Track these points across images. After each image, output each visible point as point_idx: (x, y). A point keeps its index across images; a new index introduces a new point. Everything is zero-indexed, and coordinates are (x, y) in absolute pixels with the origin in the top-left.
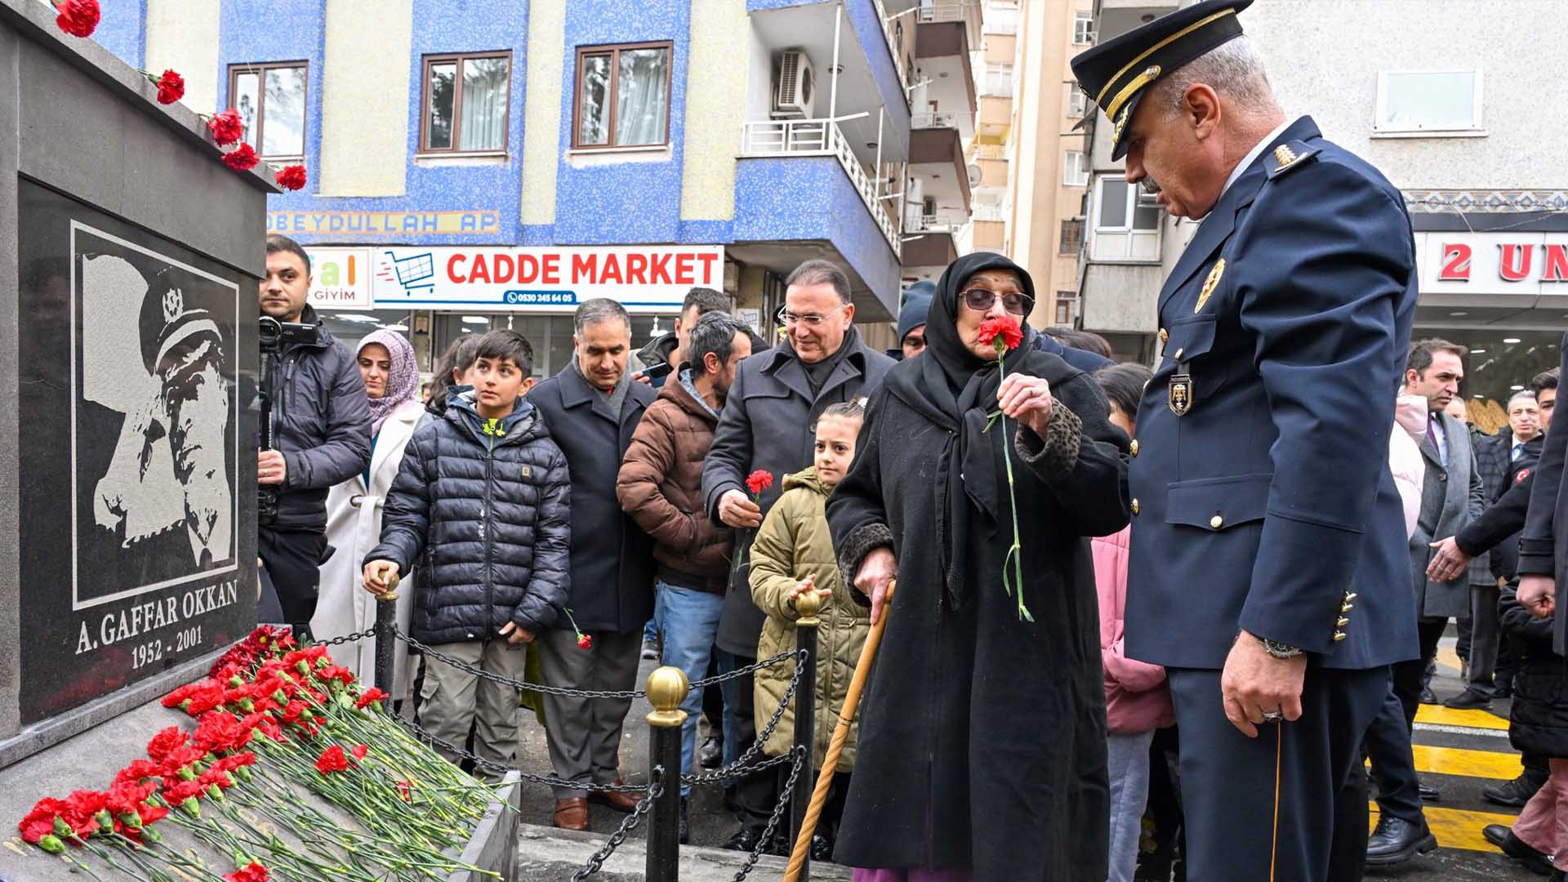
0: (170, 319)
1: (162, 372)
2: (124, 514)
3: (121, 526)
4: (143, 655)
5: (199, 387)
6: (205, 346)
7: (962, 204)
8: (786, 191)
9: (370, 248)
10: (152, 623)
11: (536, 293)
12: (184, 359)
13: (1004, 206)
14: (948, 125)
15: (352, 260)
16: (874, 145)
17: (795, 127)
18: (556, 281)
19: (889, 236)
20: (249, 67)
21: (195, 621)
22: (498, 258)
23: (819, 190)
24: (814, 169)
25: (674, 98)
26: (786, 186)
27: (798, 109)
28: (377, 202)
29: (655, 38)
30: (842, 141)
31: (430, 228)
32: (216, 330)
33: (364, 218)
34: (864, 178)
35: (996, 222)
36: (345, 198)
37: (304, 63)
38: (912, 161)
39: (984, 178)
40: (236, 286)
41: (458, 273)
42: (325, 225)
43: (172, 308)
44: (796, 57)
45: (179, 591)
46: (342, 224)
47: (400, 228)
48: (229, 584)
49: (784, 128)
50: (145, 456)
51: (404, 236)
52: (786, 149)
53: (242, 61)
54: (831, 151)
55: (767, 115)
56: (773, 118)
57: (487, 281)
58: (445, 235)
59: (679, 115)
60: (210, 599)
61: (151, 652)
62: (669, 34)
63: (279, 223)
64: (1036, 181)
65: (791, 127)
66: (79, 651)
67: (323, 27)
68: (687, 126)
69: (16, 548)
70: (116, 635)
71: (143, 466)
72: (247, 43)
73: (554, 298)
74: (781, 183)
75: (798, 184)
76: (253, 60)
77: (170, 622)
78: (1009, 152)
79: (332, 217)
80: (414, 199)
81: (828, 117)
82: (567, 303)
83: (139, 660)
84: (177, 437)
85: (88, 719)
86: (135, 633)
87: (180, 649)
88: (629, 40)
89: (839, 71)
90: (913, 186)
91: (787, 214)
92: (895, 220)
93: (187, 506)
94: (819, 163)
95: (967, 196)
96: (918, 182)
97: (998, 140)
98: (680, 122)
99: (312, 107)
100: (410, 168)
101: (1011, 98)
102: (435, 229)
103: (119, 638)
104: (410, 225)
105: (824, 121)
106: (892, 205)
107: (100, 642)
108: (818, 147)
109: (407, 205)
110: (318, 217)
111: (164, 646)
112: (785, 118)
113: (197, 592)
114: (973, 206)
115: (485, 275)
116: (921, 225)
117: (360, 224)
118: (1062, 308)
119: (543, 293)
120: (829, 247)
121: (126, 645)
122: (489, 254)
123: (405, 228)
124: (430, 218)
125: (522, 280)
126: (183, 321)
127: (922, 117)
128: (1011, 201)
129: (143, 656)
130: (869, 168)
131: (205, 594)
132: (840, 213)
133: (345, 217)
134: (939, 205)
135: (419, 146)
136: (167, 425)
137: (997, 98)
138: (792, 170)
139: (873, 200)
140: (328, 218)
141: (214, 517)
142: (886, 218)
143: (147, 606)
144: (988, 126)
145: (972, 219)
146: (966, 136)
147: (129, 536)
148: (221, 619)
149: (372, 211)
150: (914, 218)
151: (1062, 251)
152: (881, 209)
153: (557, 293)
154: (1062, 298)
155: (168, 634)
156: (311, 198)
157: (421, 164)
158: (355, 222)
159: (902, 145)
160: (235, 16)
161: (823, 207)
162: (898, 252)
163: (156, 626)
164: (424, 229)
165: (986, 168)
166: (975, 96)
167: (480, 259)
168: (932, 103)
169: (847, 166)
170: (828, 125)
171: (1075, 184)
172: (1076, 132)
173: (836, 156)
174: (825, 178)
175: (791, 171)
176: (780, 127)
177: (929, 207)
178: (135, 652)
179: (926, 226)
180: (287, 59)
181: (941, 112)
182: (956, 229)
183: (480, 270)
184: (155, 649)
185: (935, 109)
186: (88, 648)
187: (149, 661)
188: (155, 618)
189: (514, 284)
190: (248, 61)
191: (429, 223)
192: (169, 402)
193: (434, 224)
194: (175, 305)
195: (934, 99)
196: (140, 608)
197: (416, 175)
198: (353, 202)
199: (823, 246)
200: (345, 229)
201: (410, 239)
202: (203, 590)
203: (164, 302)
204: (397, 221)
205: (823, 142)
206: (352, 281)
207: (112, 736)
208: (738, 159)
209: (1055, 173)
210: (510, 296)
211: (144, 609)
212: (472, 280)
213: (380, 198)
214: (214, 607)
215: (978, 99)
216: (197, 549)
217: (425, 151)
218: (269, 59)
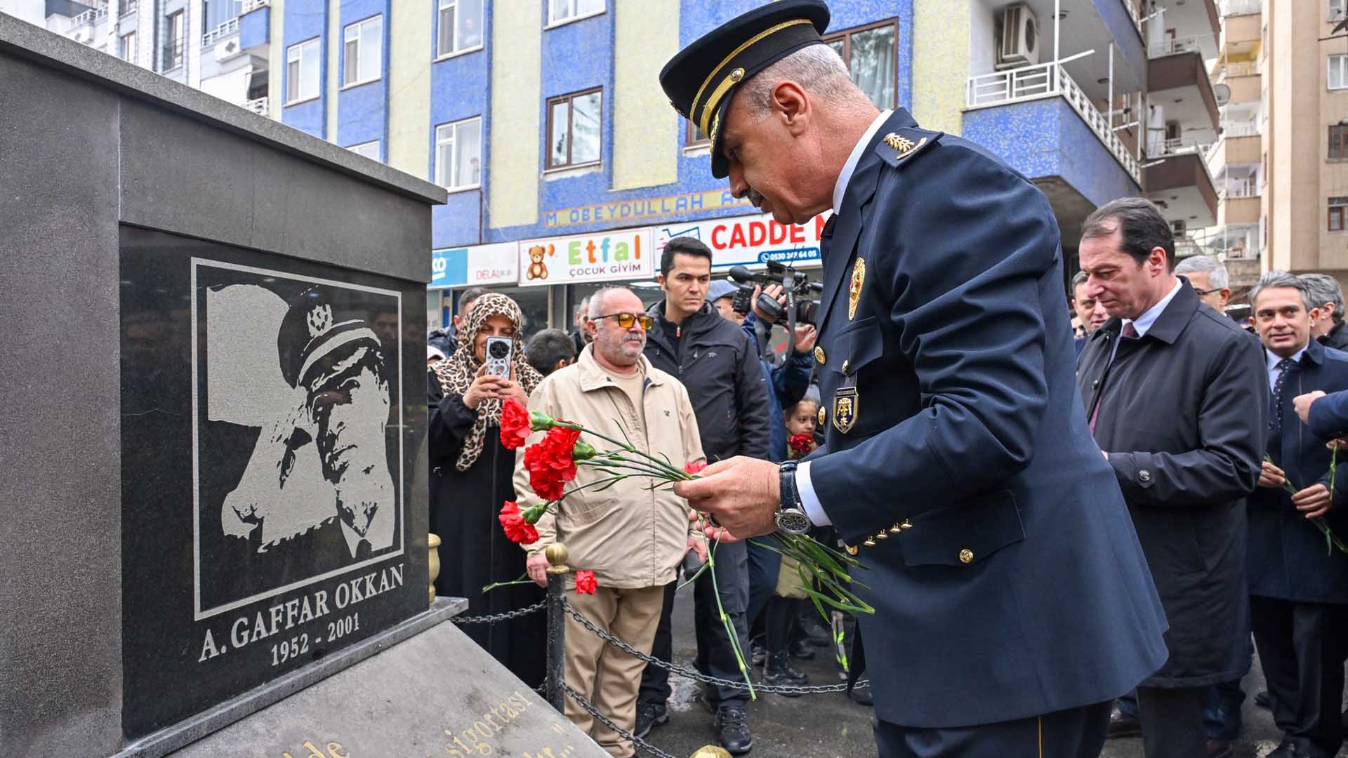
0: (314, 332)
1: (307, 383)
2: (261, 521)
3: (256, 535)
4: (285, 650)
5: (352, 391)
6: (361, 352)
7: (1210, 125)
8: (1013, 135)
9: (650, 228)
10: (295, 619)
11: (785, 252)
12: (335, 368)
13: (1259, 119)
14: (1189, 50)
15: (637, 239)
16: (1105, 80)
17: (1019, 74)
18: (802, 239)
19: (1127, 165)
20: (561, 98)
21: (350, 610)
22: (752, 225)
23: (1046, 131)
24: (1040, 113)
25: (901, 67)
26: (1012, 131)
27: (1023, 58)
28: (656, 190)
29: (882, 17)
30: (1068, 81)
31: (697, 207)
32: (373, 336)
33: (646, 204)
34: (1095, 113)
35: (1251, 137)
36: (631, 190)
37: (599, 88)
38: (1151, 89)
39: (1232, 96)
40: (398, 294)
41: (720, 242)
42: (617, 213)
43: (318, 322)
44: (1018, 12)
45: (330, 585)
46: (629, 210)
47: (673, 208)
48: (393, 570)
49: (1008, 77)
50: (286, 464)
51: (677, 215)
52: (1011, 96)
53: (556, 94)
54: (1057, 90)
55: (991, 67)
56: (998, 70)
57: (744, 245)
58: (709, 211)
59: (907, 82)
60: (369, 586)
61: (295, 647)
62: (894, 12)
63: (584, 215)
64: (1294, 91)
65: (1014, 75)
66: (203, 658)
67: (613, 58)
68: (914, 90)
69: (118, 572)
70: (250, 636)
71: (283, 472)
72: (560, 80)
73: (801, 255)
74: (1007, 128)
75: (1024, 127)
76: (564, 92)
77: (319, 614)
78: (1262, 67)
79: (622, 207)
80: (683, 184)
81: (1053, 60)
82: (813, 258)
83: (280, 656)
84: (327, 442)
85: (205, 727)
86: (274, 630)
87: (331, 638)
88: (859, 23)
89: (1062, 16)
90: (1153, 113)
91: (1014, 157)
92: (1132, 149)
93: (339, 504)
94: (1044, 105)
95: (1214, 116)
96: (1159, 109)
97: (1249, 57)
98: (907, 87)
99: (606, 122)
100: (681, 159)
101: (1260, 14)
102: (701, 206)
103: (254, 639)
104: (682, 206)
105: (1048, 65)
106: (1131, 135)
107: (229, 645)
108: (1044, 89)
109: (679, 190)
110: (612, 207)
111: (311, 638)
112: (1011, 68)
113: (353, 582)
114: (1222, 124)
115: (742, 241)
116: (1164, 149)
117: (643, 210)
118: (1336, 215)
119: (791, 251)
120: (1059, 182)
121: (265, 645)
122: (745, 223)
123: (677, 208)
124: (697, 198)
125: (773, 241)
126: (332, 333)
127: (1159, 44)
128: (1267, 113)
129: (285, 653)
130: (1100, 102)
131: (364, 583)
132: (1069, 149)
133: (632, 205)
134: (1183, 127)
135: (687, 141)
136: (313, 431)
137: (1245, 16)
138: (1018, 114)
139: (1107, 133)
140: (619, 207)
141: (374, 510)
142: (1122, 148)
143: (289, 605)
144: (1235, 44)
145: (1221, 137)
146: (1209, 58)
147: (266, 540)
148: (384, 603)
149: (652, 197)
150: (1157, 144)
151: (1330, 156)
152: (1116, 140)
153: (803, 250)
154: (1335, 205)
155: (319, 626)
156: (607, 193)
157: (689, 155)
158: (639, 209)
159: (1137, 74)
160: (551, 61)
161: (1051, 145)
162: (1138, 179)
163: (302, 621)
164: (692, 207)
165: (1235, 86)
166: (1217, 18)
167: (738, 228)
168: (1169, 31)
169: (1076, 103)
170: (1052, 68)
171: (1342, 87)
172: (1337, 34)
173: (1062, 96)
174: (1052, 117)
175: (1016, 117)
176: (1004, 77)
177: (1172, 131)
178: (275, 649)
179: (1171, 149)
180: (588, 86)
181: (1180, 38)
182: (1206, 149)
183: (738, 237)
184: (300, 644)
185: (1174, 37)
186: (214, 653)
187: (293, 656)
188: (299, 614)
189: (766, 246)
190: (560, 93)
191: (697, 202)
192: (315, 410)
193: (700, 202)
194: (323, 319)
195: (1171, 27)
196: (281, 607)
197: (685, 163)
198: (637, 192)
199: (1052, 182)
200: (632, 214)
201: (682, 217)
202: (360, 580)
203: (309, 319)
204: (671, 203)
205: (1048, 84)
206: (638, 255)
207: (229, 742)
208: (964, 112)
209: (1317, 80)
210: (763, 256)
211: (285, 608)
212: (731, 246)
213: (658, 187)
214: (375, 593)
215: (1221, 20)
216: (353, 541)
217: (691, 144)
218: (575, 90)
